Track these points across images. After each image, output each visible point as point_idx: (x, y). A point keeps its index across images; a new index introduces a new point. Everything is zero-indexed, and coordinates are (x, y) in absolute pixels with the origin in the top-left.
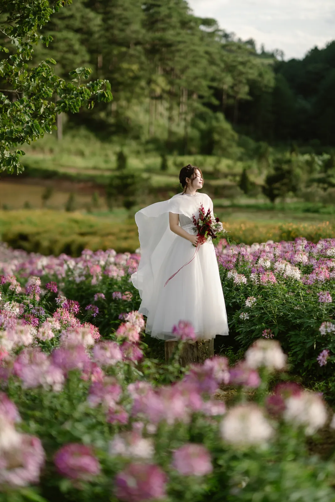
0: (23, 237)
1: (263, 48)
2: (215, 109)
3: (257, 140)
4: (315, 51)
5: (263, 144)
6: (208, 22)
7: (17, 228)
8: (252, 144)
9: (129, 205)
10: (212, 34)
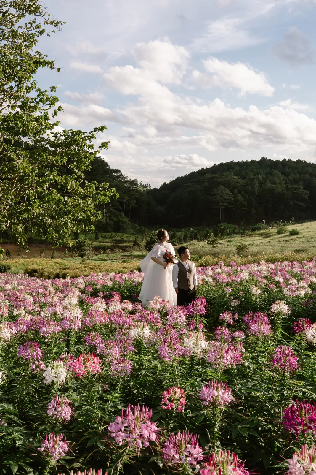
0: (35, 271)
1: (141, 183)
2: (120, 211)
3: (140, 225)
4: (165, 184)
5: (143, 228)
6: (117, 171)
7: (31, 267)
8: (138, 227)
9: (82, 256)
10: (118, 177)
